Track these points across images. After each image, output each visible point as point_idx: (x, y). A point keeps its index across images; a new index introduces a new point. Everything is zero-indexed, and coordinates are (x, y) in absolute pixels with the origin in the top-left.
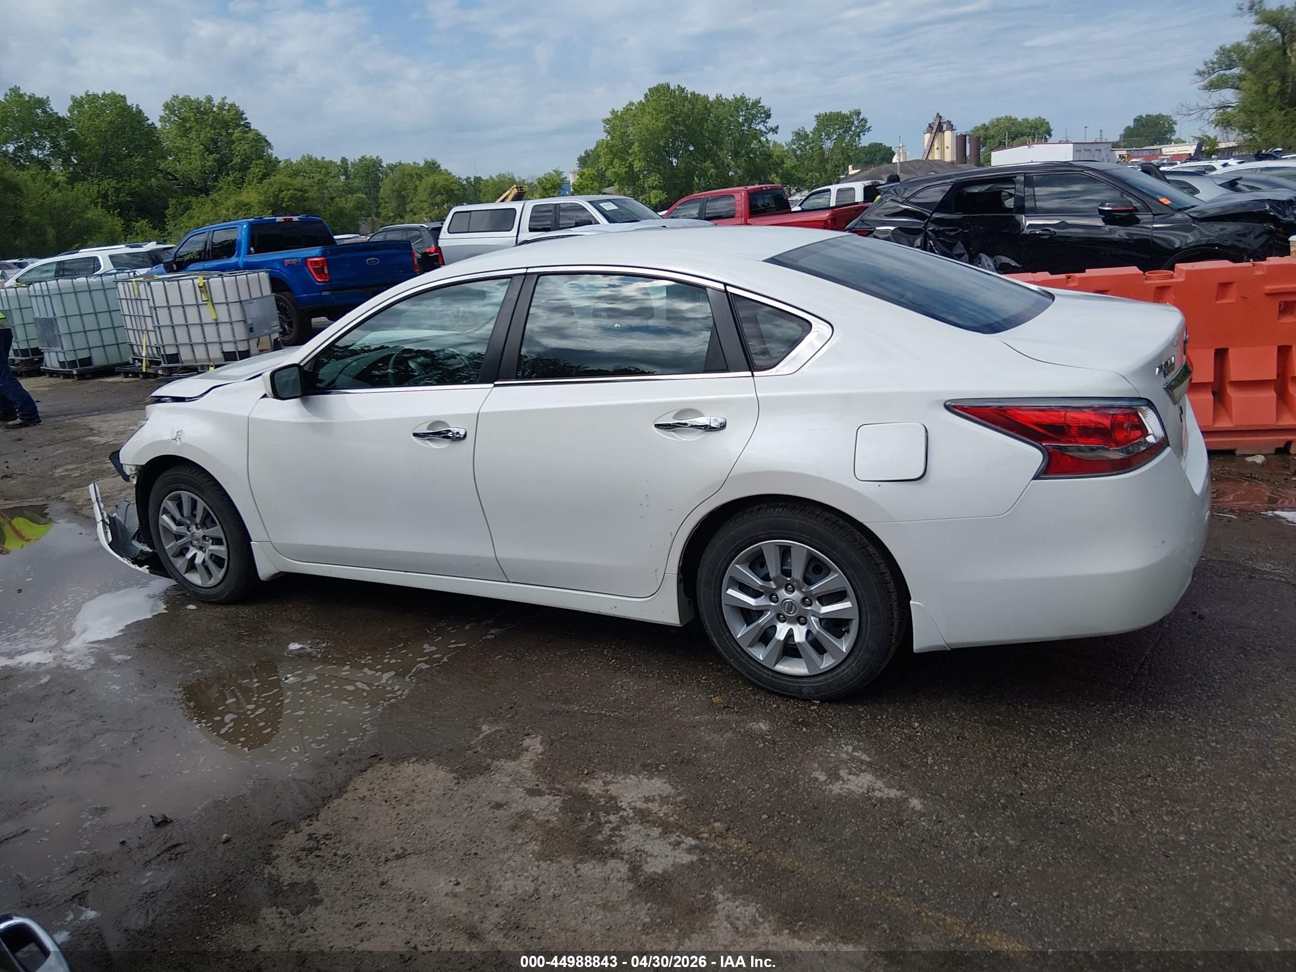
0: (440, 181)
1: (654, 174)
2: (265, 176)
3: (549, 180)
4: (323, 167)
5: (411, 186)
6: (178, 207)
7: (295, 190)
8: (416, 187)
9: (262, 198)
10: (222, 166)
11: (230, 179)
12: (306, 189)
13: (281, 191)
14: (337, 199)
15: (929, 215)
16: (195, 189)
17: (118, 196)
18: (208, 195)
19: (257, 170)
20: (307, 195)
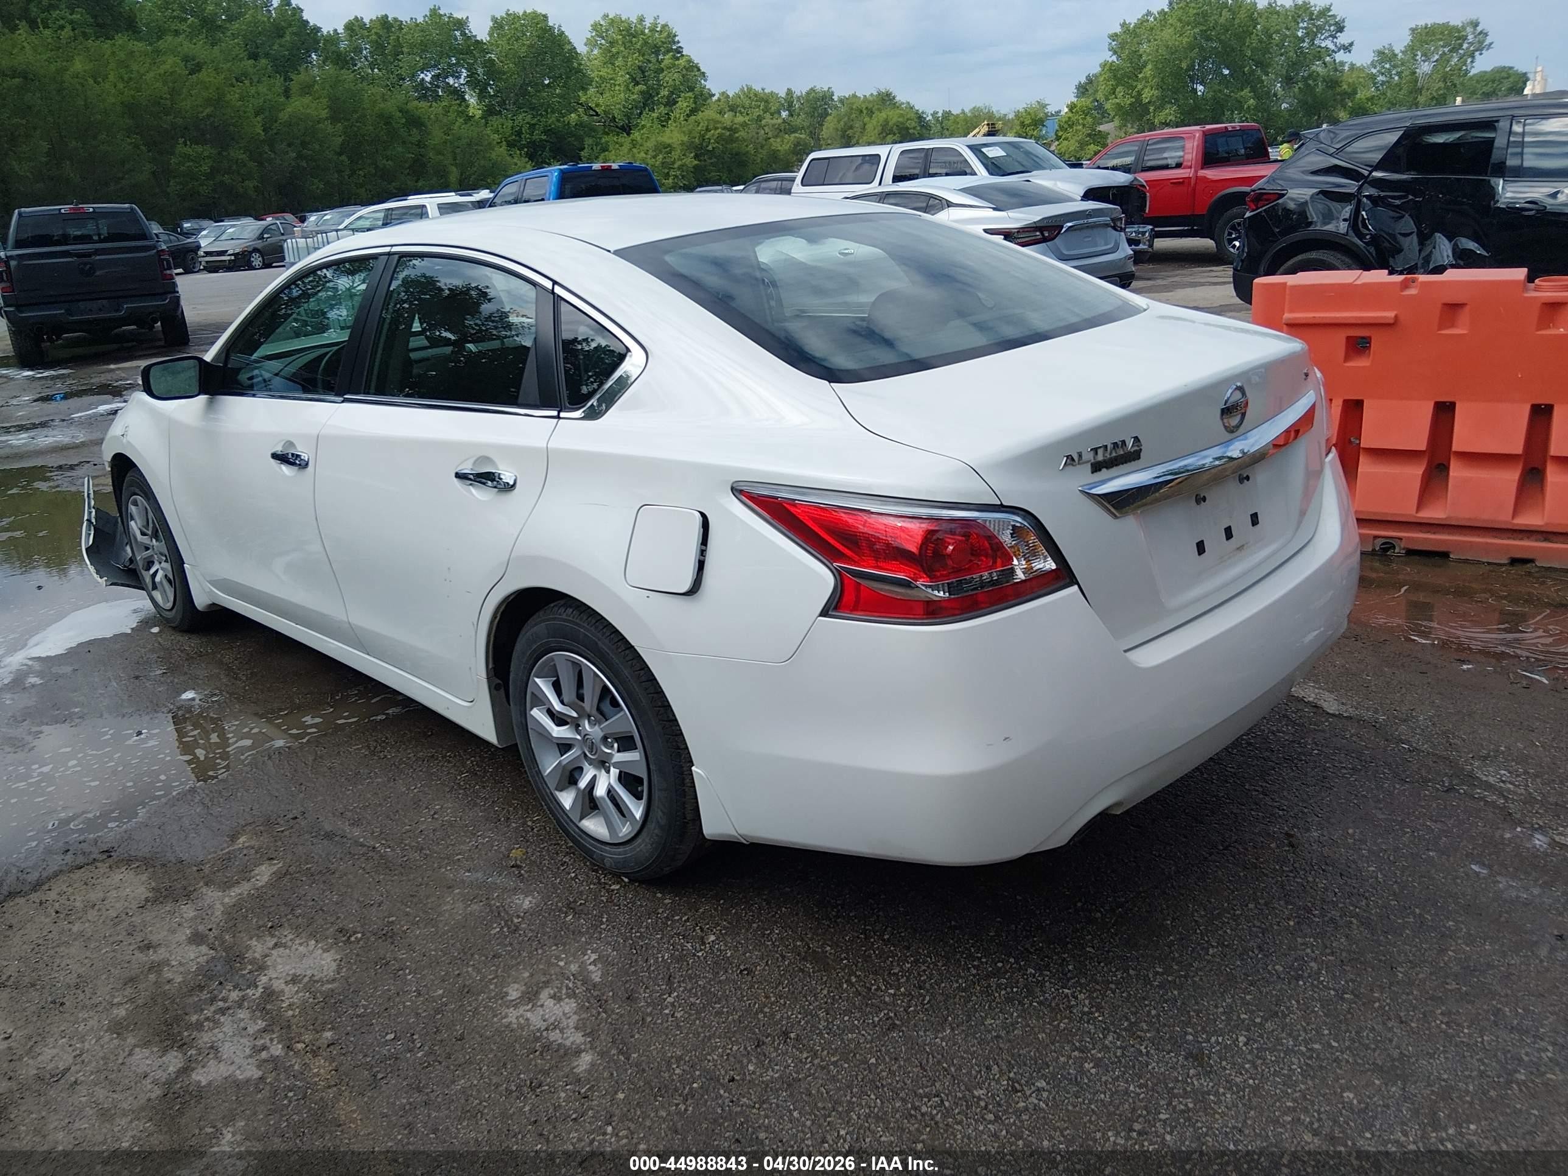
0: (893, 116)
1: (1169, 106)
2: (693, 111)
3: (1029, 114)
4: (764, 101)
5: (858, 124)
6: (595, 148)
7: (725, 128)
8: (865, 125)
9: (686, 139)
10: (648, 100)
11: (655, 115)
12: (736, 128)
13: (708, 130)
14: (772, 140)
15: (1366, 173)
16: (617, 127)
17: (532, 134)
18: (629, 134)
19: (685, 104)
20: (737, 135)
